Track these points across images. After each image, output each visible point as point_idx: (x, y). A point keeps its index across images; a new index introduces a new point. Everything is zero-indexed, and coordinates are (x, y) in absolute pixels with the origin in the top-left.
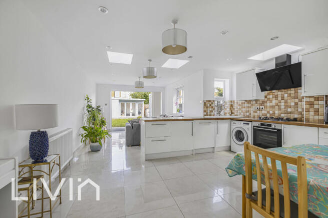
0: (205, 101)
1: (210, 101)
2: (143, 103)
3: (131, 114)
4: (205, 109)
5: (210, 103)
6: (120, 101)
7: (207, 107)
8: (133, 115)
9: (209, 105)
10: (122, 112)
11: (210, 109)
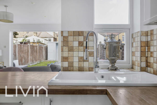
0: (65, 34)
1: (80, 33)
4: (66, 54)
5: (81, 39)
7: (71, 49)
9: (76, 44)
11: (81, 54)
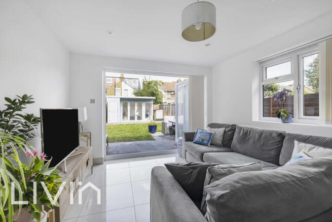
2: (152, 102)
3: (136, 117)
6: (122, 99)
8: (139, 118)
10: (125, 114)
